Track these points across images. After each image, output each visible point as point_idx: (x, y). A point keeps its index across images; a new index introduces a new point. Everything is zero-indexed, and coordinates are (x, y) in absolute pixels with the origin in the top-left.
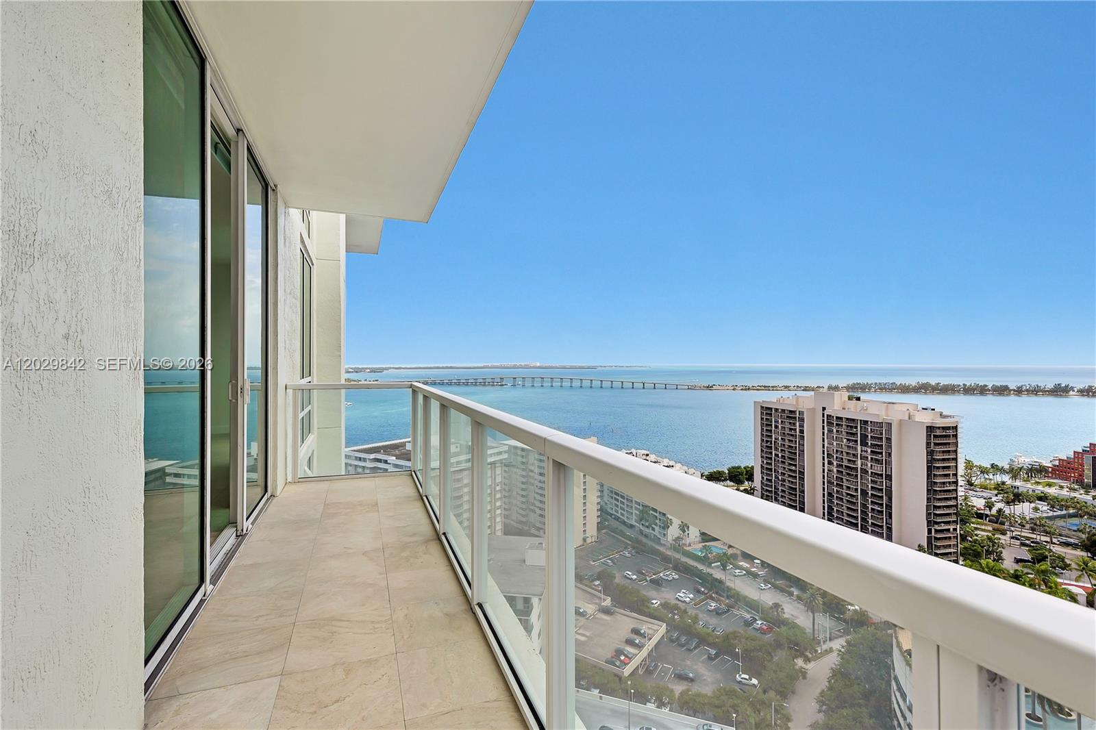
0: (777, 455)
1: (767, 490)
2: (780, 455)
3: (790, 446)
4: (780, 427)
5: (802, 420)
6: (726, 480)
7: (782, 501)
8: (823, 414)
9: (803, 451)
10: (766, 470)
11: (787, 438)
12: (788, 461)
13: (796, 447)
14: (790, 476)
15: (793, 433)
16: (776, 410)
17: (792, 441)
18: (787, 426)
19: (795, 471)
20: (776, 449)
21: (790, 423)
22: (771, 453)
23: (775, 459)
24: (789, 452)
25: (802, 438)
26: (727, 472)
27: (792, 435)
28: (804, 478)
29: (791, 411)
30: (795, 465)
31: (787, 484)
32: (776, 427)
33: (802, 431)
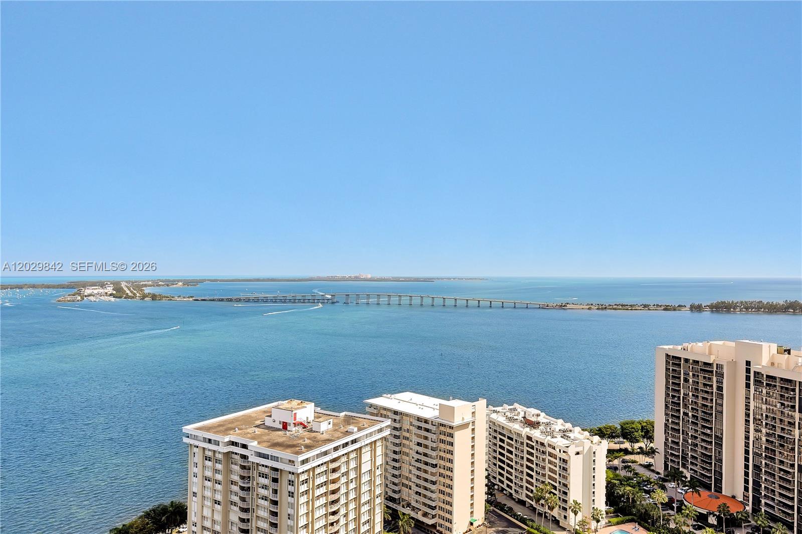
0: (686, 414)
1: (672, 455)
2: (690, 414)
3: (703, 405)
4: (691, 381)
5: (720, 375)
6: (618, 437)
7: (691, 469)
8: (748, 371)
9: (722, 412)
10: (671, 429)
11: (700, 395)
12: (700, 423)
13: (712, 407)
14: (703, 440)
15: (708, 389)
16: (687, 360)
17: (707, 399)
18: (701, 380)
19: (709, 436)
20: (685, 406)
21: (705, 378)
22: (679, 411)
23: (683, 419)
24: (703, 412)
25: (721, 396)
26: (619, 427)
27: (707, 392)
28: (722, 445)
29: (706, 364)
30: (711, 429)
31: (699, 450)
32: (686, 380)
33: (720, 389)
